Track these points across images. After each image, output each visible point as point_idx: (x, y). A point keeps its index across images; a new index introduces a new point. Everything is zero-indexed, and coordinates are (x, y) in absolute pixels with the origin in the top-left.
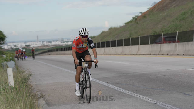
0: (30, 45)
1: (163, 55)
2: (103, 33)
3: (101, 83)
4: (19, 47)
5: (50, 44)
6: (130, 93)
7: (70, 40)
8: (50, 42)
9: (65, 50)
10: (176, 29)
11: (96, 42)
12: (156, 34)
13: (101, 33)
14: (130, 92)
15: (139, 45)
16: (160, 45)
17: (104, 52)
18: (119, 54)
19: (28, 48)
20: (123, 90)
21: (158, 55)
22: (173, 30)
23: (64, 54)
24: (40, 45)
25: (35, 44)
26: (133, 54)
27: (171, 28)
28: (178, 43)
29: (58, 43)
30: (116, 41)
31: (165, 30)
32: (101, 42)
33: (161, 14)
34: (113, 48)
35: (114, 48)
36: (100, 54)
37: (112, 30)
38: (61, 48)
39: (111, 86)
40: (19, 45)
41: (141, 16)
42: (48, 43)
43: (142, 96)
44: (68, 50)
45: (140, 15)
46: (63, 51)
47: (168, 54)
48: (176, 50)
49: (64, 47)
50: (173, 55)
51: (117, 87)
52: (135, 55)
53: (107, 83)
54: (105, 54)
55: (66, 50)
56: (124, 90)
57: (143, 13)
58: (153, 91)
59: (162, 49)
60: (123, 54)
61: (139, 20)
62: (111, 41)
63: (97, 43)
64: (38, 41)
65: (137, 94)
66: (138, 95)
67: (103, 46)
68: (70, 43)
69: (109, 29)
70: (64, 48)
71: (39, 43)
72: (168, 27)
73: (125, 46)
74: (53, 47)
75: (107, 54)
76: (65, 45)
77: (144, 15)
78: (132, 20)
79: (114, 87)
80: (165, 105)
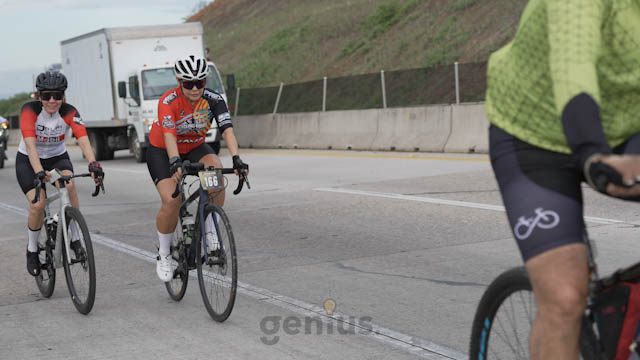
22: (256, 77)
28: (279, 115)
39: (111, 243)
47: (254, 146)
48: (276, 134)
50: (265, 148)
51: (130, 247)
53: (98, 233)
58: (243, 258)
79: (123, 245)
80: (296, 302)
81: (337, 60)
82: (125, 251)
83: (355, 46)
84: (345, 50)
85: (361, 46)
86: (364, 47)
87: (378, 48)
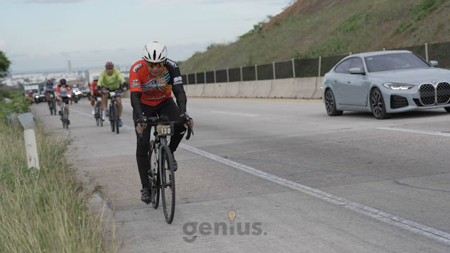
0: (55, 78)
2: (197, 55)
3: (213, 157)
4: (34, 82)
6: (282, 181)
10: (338, 48)
11: (187, 74)
12: (299, 58)
13: (194, 56)
14: (281, 179)
15: (272, 78)
16: (314, 79)
17: (203, 92)
18: (231, 97)
20: (263, 175)
21: (312, 98)
22: (333, 49)
24: (74, 79)
26: (262, 98)
27: (329, 47)
30: (226, 71)
31: (317, 50)
32: (195, 73)
33: (308, 20)
34: (220, 86)
35: (223, 85)
36: (195, 97)
37: (214, 50)
39: (235, 164)
40: (35, 79)
41: (270, 22)
43: (308, 188)
45: (268, 20)
51: (248, 168)
52: (265, 98)
53: (226, 157)
54: (204, 97)
56: (265, 174)
57: (274, 17)
58: (327, 176)
60: (241, 97)
61: (267, 30)
62: (217, 72)
63: (189, 75)
64: (71, 71)
65: (295, 184)
66: (300, 185)
67: (201, 81)
69: (208, 48)
71: (72, 74)
72: (324, 45)
73: (244, 80)
75: (208, 97)
77: (276, 22)
78: (253, 31)
79: (244, 166)
80: (366, 208)
81: (392, 37)
82: (245, 170)
83: (405, 27)
84: (398, 30)
85: (408, 27)
86: (411, 27)
87: (422, 28)
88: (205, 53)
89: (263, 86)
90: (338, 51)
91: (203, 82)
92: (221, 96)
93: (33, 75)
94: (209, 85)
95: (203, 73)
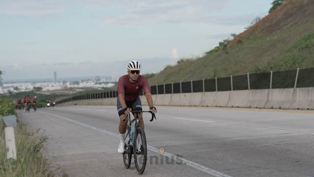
0: (43, 87)
1: (272, 108)
2: (168, 68)
4: (23, 91)
5: (76, 86)
7: (111, 79)
8: (77, 83)
9: (102, 97)
10: (294, 64)
11: (157, 85)
12: (259, 72)
13: (165, 69)
14: (219, 173)
15: (231, 90)
16: (266, 91)
17: (171, 101)
18: (195, 106)
19: (38, 93)
21: (264, 108)
22: (289, 65)
23: (101, 104)
24: (59, 88)
25: (50, 85)
26: (221, 107)
28: (297, 89)
29: (91, 84)
30: (190, 82)
31: (275, 66)
32: (164, 84)
33: (268, 39)
34: (185, 96)
35: (188, 94)
36: (163, 105)
37: (183, 64)
38: (96, 94)
40: (24, 87)
41: (234, 40)
42: (73, 84)
44: (108, 97)
45: (232, 38)
46: (99, 98)
47: (281, 107)
48: (296, 101)
49: (100, 93)
50: (289, 109)
52: (224, 107)
54: (171, 106)
55: (105, 97)
57: (238, 36)
59: (270, 98)
60: (203, 106)
61: (230, 47)
62: (183, 83)
63: (158, 86)
64: (56, 80)
67: (168, 91)
68: (110, 85)
69: (179, 62)
70: (102, 94)
71: (58, 83)
72: (281, 61)
73: (205, 91)
74: (80, 92)
75: (174, 106)
76: (103, 88)
77: (239, 40)
78: (218, 48)
88: (175, 67)
89: (222, 96)
90: (293, 67)
91: (171, 93)
92: (186, 104)
93: (22, 84)
94: (176, 95)
95: (171, 84)
